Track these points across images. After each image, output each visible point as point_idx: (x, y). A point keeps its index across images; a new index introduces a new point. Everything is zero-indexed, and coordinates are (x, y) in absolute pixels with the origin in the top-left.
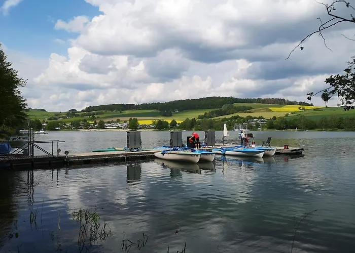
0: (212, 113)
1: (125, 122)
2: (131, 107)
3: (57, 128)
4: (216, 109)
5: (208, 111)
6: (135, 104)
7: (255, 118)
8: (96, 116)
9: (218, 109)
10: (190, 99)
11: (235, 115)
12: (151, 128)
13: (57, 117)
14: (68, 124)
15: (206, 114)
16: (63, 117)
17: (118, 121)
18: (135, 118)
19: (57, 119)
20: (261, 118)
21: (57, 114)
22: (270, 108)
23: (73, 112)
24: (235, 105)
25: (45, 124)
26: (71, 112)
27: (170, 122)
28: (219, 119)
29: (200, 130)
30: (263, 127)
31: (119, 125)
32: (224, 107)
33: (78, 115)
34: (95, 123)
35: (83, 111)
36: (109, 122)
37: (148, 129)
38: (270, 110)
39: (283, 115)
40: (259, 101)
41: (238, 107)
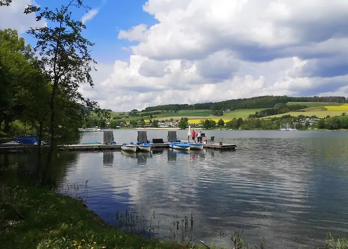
0: (264, 112)
1: (177, 121)
2: (185, 107)
3: (118, 127)
4: (268, 108)
5: (259, 110)
6: (189, 104)
7: (307, 117)
8: (153, 116)
9: (270, 108)
10: (242, 98)
11: (287, 114)
12: (198, 127)
13: (121, 116)
14: (128, 123)
15: (257, 113)
16: (125, 117)
17: (172, 120)
18: (186, 117)
19: (120, 118)
20: (314, 117)
21: (121, 114)
22: (326, 107)
23: (134, 112)
24: (289, 103)
25: (109, 123)
26: (133, 112)
27: (217, 121)
28: (270, 118)
29: (246, 129)
30: (313, 126)
31: (171, 124)
32: (276, 107)
33: (138, 115)
34: (151, 122)
35: (143, 111)
36: (163, 122)
37: (197, 127)
38: (326, 109)
39: (339, 114)
40: (316, 99)
41: (291, 106)
